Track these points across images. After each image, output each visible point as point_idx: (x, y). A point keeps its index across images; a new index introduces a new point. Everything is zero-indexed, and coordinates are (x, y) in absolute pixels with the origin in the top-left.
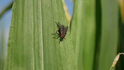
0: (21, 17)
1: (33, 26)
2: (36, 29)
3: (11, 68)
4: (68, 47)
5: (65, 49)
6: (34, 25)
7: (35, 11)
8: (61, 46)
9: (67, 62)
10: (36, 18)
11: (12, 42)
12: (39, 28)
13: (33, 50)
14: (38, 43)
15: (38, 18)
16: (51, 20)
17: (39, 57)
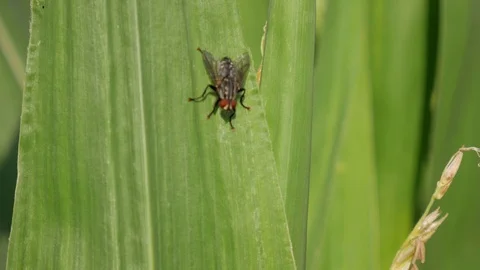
0: (62, 37)
1: (107, 72)
2: (120, 81)
3: (36, 228)
4: (248, 142)
5: (237, 149)
6: (113, 67)
7: (115, 14)
8: (221, 140)
9: (248, 197)
10: (117, 39)
11: (36, 131)
12: (130, 80)
13: (108, 162)
14: (130, 135)
15: (126, 42)
16: (180, 43)
17: (134, 189)
